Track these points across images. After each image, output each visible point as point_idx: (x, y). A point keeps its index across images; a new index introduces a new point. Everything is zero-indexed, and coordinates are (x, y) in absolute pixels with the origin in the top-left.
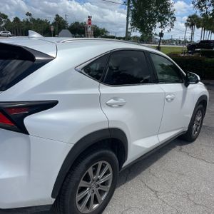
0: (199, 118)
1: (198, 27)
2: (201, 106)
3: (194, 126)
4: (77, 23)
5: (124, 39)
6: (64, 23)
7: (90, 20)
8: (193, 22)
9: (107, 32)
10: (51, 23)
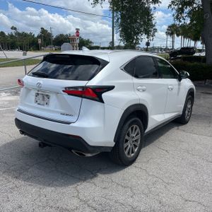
0: (189, 106)
1: (178, 35)
2: (190, 96)
3: (187, 112)
4: (62, 35)
5: (108, 48)
6: (50, 35)
7: (77, 32)
8: (172, 31)
9: (91, 42)
10: (36, 36)
